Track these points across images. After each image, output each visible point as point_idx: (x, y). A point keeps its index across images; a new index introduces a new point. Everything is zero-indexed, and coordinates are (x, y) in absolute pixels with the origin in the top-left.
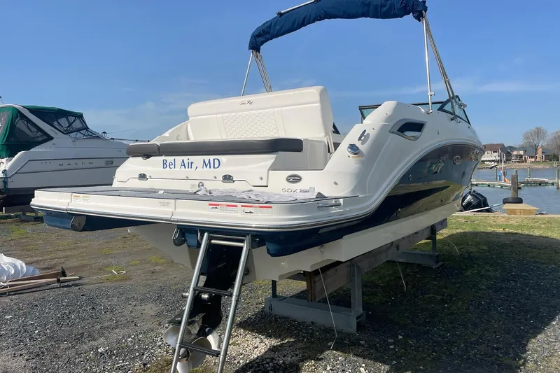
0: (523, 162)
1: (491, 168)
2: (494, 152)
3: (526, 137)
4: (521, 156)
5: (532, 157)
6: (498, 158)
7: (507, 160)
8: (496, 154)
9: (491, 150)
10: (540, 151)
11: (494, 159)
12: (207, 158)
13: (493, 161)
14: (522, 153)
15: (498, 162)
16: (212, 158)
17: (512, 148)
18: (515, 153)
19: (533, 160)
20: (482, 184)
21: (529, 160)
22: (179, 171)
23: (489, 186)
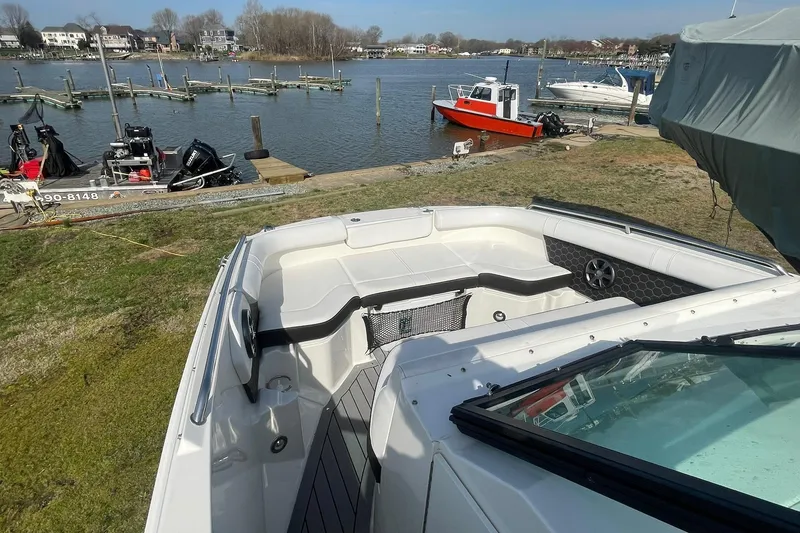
0: (158, 51)
1: (124, 59)
2: (122, 37)
3: (158, 18)
4: (155, 45)
5: (166, 46)
6: (128, 45)
7: (140, 48)
8: (125, 39)
9: (117, 34)
10: (173, 39)
11: (123, 45)
13: (124, 49)
14: (154, 39)
15: (129, 49)
17: (142, 33)
18: (147, 39)
19: (168, 49)
20: (142, 93)
21: (164, 49)
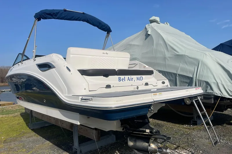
12: (138, 76)
16: (140, 76)
22: (127, 82)
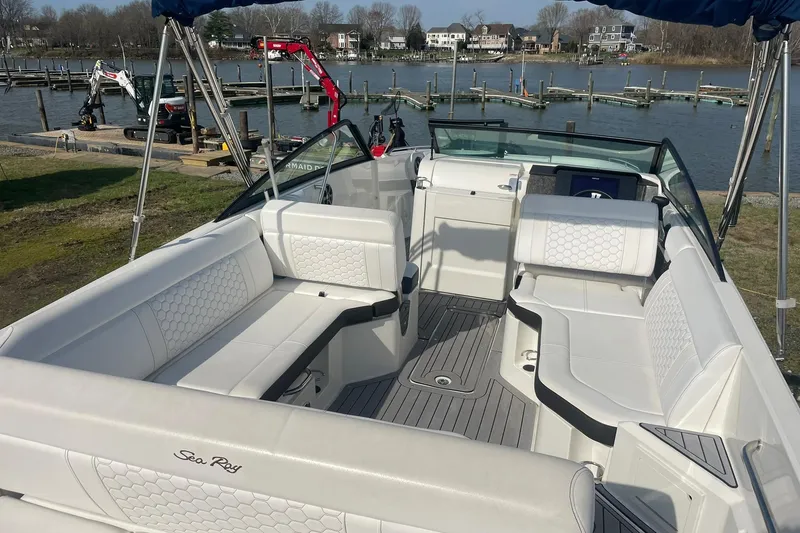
0: (534, 52)
1: (496, 61)
2: (501, 36)
3: (543, 15)
4: (533, 44)
5: (546, 46)
6: (505, 46)
7: (516, 49)
8: (503, 39)
9: (497, 33)
10: (556, 38)
11: (499, 46)
13: (498, 50)
14: (534, 39)
15: (504, 51)
17: (523, 31)
18: (526, 39)
19: (547, 49)
20: (496, 98)
21: (543, 50)
23: (504, 101)
